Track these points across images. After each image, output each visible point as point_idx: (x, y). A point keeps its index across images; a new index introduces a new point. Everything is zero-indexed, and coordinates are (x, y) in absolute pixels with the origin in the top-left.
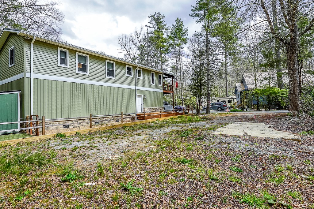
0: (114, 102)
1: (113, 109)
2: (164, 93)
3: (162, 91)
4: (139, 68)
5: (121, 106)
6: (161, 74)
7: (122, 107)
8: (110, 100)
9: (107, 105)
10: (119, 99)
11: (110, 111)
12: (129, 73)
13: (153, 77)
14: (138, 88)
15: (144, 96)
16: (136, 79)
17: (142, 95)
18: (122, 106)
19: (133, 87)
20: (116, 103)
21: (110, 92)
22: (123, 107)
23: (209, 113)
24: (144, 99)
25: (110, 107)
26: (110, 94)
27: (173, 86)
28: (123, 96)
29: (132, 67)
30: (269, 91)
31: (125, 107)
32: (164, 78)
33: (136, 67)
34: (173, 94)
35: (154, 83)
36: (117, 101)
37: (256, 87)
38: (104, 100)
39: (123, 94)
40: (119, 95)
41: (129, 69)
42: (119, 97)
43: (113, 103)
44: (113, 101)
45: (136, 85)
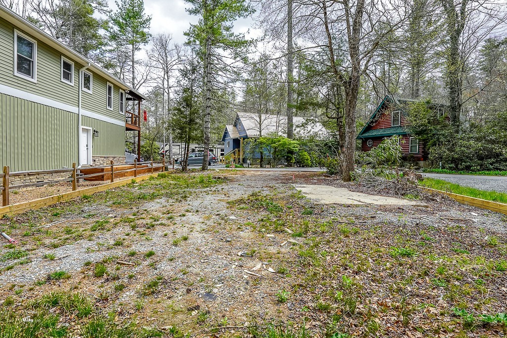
0: (33, 138)
1: (30, 156)
2: (127, 129)
3: (123, 124)
4: (88, 69)
5: (48, 150)
6: (124, 90)
7: (50, 152)
8: (23, 133)
9: (16, 146)
10: (45, 132)
11: (23, 161)
12: (67, 76)
13: (110, 93)
14: (83, 112)
15: (94, 131)
16: (81, 92)
17: (91, 128)
18: (50, 148)
19: (74, 109)
20: (36, 143)
21: (23, 114)
22: (53, 152)
23: (207, 169)
24: (93, 137)
25: (23, 151)
26: (23, 119)
27: (139, 118)
28: (53, 127)
29: (73, 64)
30: (279, 141)
31: (56, 152)
32: (128, 99)
33: (82, 66)
34: (139, 131)
35: (112, 107)
36: (39, 136)
37: (261, 134)
38: (8, 131)
39: (53, 122)
40: (45, 124)
41: (67, 66)
42: (45, 128)
43: (30, 142)
44: (30, 136)
45: (80, 106)
